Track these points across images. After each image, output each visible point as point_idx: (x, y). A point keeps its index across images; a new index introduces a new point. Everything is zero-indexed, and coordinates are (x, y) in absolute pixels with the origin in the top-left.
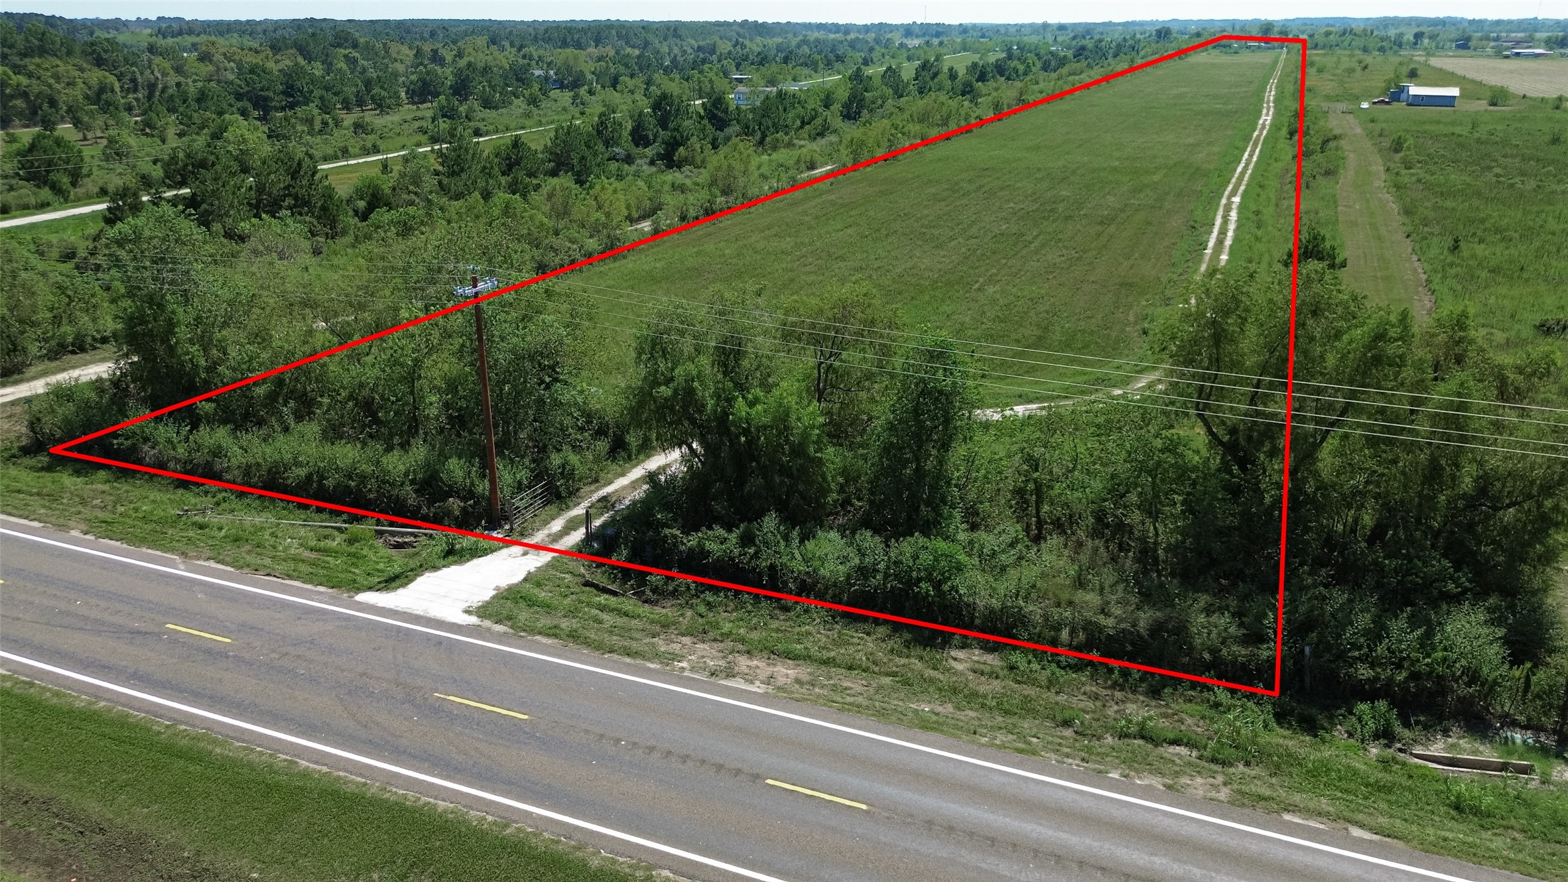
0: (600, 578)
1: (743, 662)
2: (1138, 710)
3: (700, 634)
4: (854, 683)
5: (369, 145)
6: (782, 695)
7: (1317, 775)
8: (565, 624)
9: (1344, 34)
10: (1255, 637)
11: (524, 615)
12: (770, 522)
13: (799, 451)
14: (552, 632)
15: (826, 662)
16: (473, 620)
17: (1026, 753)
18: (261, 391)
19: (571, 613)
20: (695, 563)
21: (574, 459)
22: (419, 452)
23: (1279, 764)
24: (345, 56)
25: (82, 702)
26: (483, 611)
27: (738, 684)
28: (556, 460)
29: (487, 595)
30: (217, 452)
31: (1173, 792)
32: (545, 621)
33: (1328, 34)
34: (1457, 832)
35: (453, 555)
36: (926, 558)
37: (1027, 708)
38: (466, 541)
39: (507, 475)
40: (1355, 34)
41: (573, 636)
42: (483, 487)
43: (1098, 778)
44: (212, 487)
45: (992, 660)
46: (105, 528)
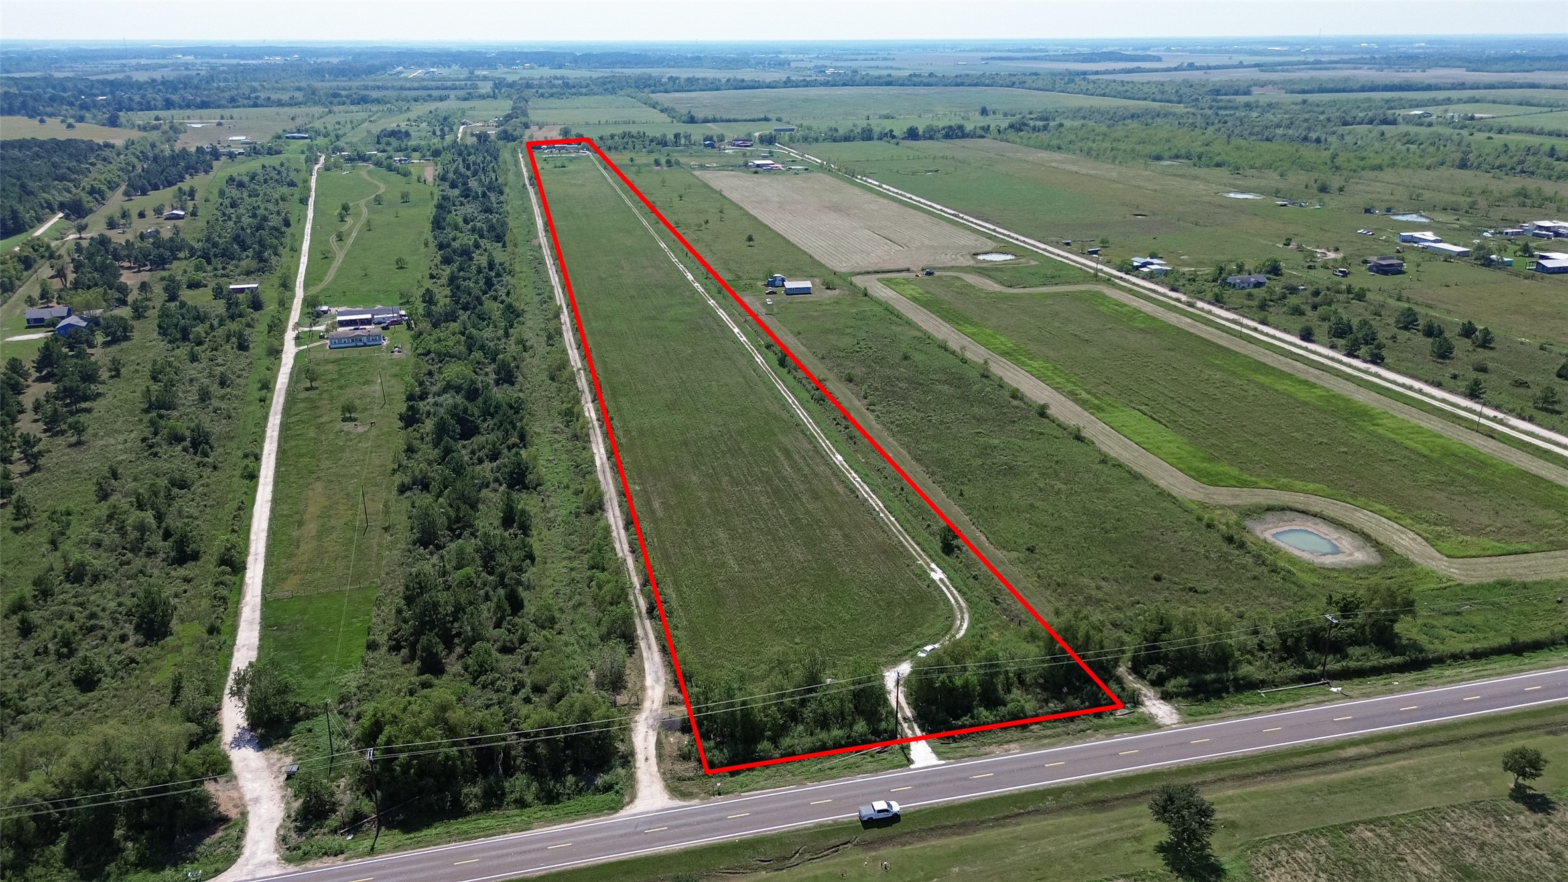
1: (1005, 747)
2: (1072, 726)
3: (986, 744)
4: (1028, 743)
7: (1111, 727)
8: (961, 754)
10: (1083, 702)
14: (963, 757)
15: (1017, 740)
16: (943, 762)
17: (1071, 743)
20: (963, 726)
23: (1104, 727)
26: (941, 759)
27: (1013, 752)
29: (933, 755)
31: (1098, 740)
34: (1135, 728)
37: (1059, 734)
41: (969, 756)
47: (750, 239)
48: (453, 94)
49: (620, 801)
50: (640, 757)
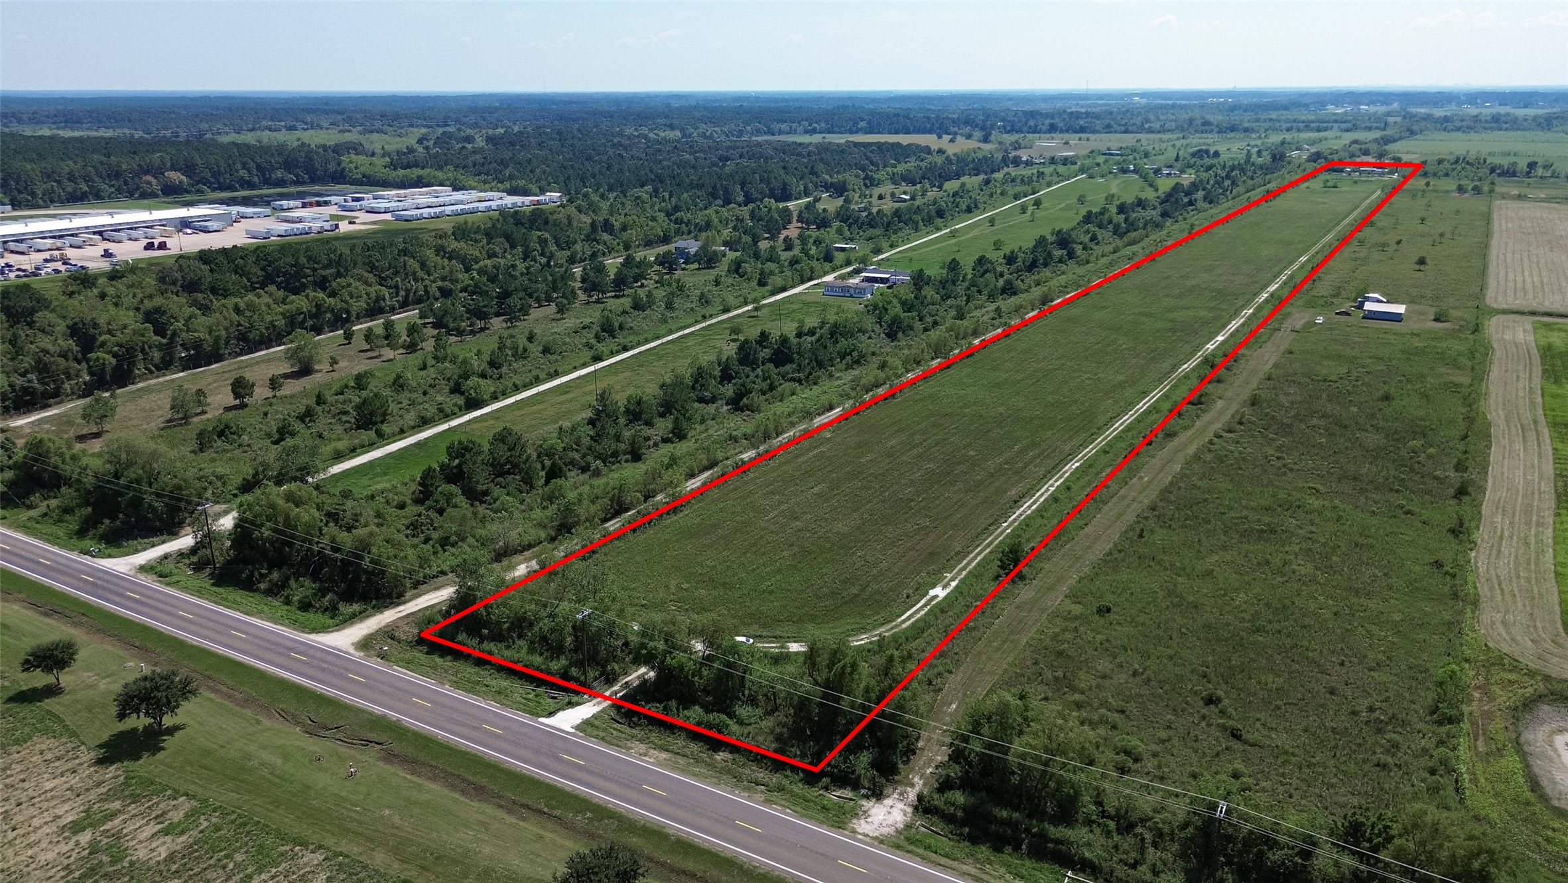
0: (618, 718)
1: (652, 751)
3: (641, 741)
4: (681, 761)
5: (552, 371)
6: (659, 764)
7: (794, 796)
8: (602, 734)
9: (1457, 162)
11: (589, 730)
12: (673, 703)
13: (686, 677)
14: (596, 737)
15: (677, 753)
16: (575, 730)
18: (506, 626)
19: (605, 730)
20: (646, 716)
21: (616, 667)
22: (563, 661)
23: (786, 793)
24: (539, 237)
25: (463, 749)
26: (577, 728)
27: (646, 758)
28: (609, 668)
29: (579, 721)
30: (490, 653)
31: (750, 797)
32: (596, 733)
33: (1440, 162)
35: (571, 705)
36: (717, 721)
37: (728, 772)
38: (575, 699)
39: (592, 674)
40: (1468, 163)
41: (603, 739)
42: (583, 678)
43: (732, 793)
44: (488, 667)
45: (730, 756)
46: (456, 685)
47: (1422, 261)
48: (1336, 126)
49: (329, 627)
50: (401, 608)
